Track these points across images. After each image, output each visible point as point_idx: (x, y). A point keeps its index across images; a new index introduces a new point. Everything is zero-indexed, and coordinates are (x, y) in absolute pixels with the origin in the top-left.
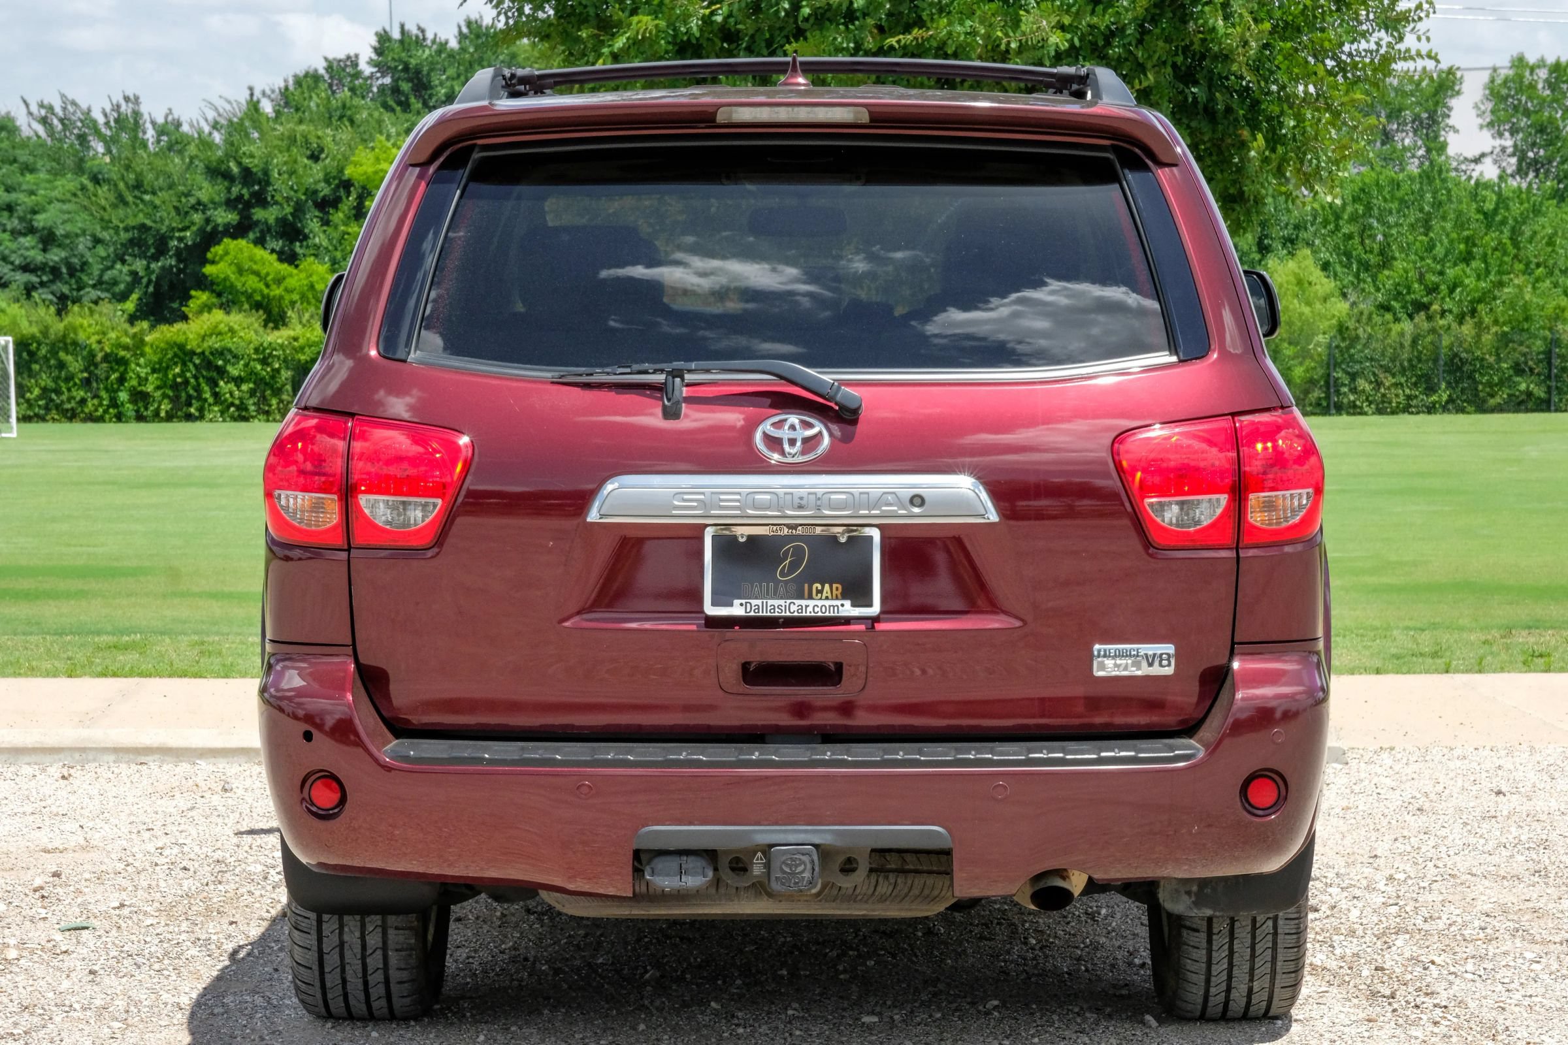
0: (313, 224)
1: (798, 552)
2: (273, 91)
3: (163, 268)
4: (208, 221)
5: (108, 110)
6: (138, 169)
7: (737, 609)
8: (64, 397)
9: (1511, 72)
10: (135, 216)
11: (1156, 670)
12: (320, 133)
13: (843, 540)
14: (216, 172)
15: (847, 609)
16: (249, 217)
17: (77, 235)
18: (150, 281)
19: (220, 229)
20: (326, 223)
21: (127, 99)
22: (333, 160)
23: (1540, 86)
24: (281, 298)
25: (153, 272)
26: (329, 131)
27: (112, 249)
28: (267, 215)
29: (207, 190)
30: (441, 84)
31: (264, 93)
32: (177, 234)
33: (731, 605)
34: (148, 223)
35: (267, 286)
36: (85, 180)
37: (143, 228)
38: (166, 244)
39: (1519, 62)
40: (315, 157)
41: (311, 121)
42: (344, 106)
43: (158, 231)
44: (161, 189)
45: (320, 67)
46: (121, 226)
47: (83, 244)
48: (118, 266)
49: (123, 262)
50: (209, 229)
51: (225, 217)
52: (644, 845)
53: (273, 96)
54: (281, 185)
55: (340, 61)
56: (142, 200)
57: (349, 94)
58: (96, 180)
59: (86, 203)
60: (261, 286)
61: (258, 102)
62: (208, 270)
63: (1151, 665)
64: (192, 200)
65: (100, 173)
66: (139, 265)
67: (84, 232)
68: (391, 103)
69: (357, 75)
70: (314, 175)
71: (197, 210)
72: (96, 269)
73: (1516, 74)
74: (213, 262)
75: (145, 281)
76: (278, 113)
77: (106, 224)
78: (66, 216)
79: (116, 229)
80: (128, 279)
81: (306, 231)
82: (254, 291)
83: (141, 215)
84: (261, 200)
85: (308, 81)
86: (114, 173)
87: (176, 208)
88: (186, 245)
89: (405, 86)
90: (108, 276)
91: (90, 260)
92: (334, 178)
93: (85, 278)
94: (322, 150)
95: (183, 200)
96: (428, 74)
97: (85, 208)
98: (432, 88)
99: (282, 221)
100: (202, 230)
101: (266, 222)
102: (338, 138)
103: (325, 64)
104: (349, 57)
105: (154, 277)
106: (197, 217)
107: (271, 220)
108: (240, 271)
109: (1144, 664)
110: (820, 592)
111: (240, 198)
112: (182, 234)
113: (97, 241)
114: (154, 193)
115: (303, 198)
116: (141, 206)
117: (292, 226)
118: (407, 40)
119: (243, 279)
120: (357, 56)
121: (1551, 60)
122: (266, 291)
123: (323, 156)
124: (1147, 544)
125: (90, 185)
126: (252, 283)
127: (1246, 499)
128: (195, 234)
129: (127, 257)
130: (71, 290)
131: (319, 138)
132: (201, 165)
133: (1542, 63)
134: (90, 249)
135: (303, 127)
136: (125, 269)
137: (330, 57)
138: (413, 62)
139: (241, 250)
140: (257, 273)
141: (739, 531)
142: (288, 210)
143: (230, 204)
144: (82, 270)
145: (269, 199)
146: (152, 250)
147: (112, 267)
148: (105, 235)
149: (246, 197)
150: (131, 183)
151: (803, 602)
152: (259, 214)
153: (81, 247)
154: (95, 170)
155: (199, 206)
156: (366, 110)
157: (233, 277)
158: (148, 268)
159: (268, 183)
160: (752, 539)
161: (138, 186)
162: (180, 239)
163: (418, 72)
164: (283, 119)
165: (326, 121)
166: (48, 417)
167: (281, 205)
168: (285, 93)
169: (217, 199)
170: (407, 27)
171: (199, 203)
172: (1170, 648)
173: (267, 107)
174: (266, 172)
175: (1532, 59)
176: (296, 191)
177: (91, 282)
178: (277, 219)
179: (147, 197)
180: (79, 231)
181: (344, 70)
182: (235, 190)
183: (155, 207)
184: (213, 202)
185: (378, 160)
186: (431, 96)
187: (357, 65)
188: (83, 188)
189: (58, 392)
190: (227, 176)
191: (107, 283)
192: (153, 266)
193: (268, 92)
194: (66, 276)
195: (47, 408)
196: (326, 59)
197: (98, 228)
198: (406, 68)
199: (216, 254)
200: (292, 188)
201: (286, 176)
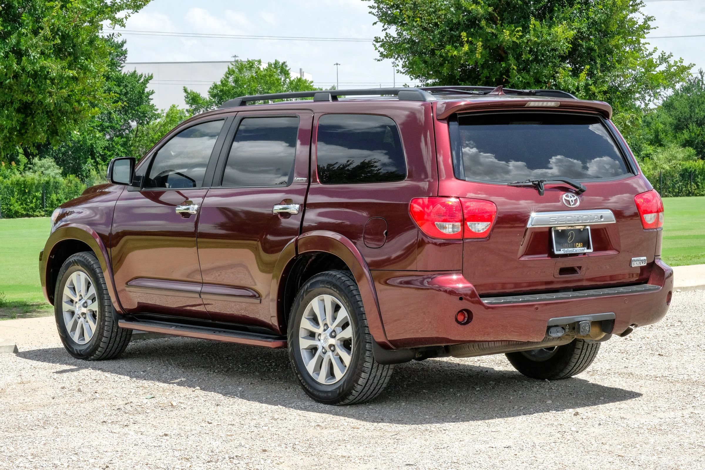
1: (572, 234)
7: (562, 252)
13: (581, 230)
15: (586, 251)
33: (560, 250)
52: (550, 325)
63: (643, 263)
109: (641, 263)
110: (578, 246)
124: (643, 228)
141: (558, 228)
160: (562, 230)
172: (645, 258)
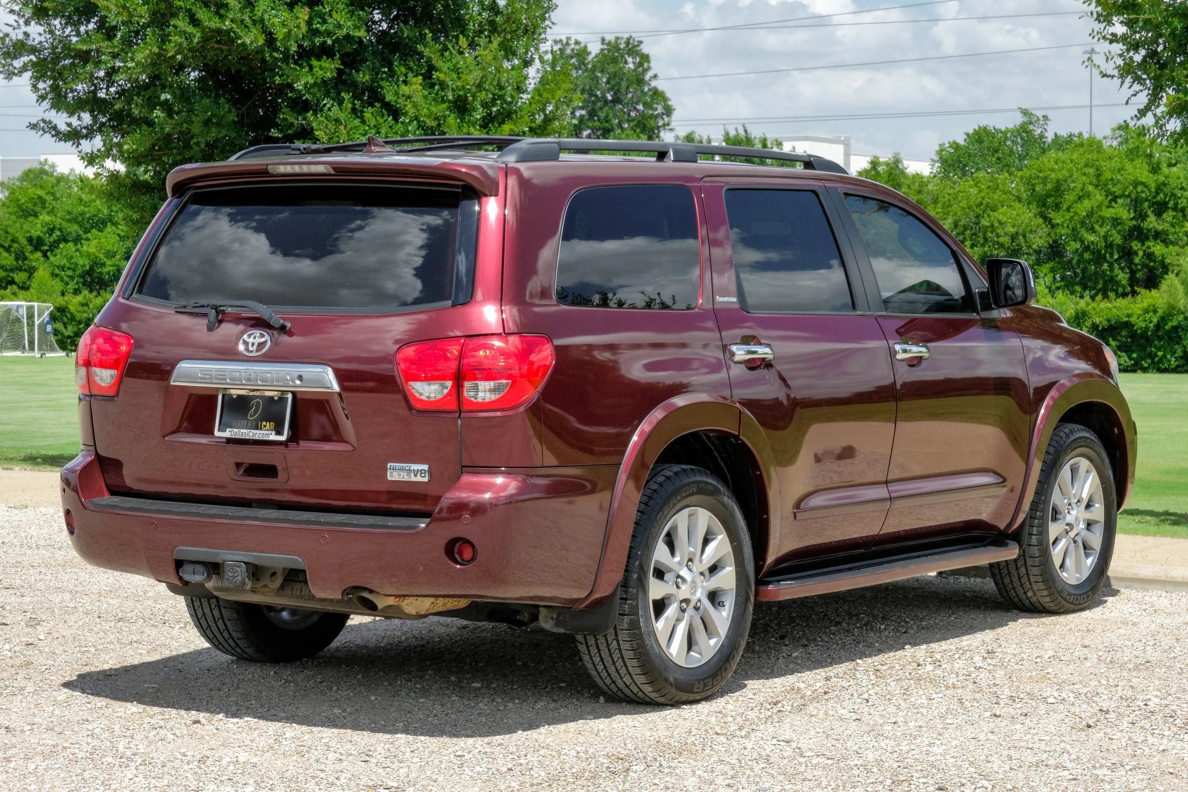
1: (258, 404)
7: (228, 434)
11: (419, 479)
13: (276, 398)
15: (274, 436)
33: (226, 431)
52: (178, 557)
63: (416, 476)
109: (412, 475)
110: (265, 426)
124: (410, 407)
127: (462, 386)
141: (233, 392)
151: (255, 431)
160: (239, 396)
172: (426, 467)
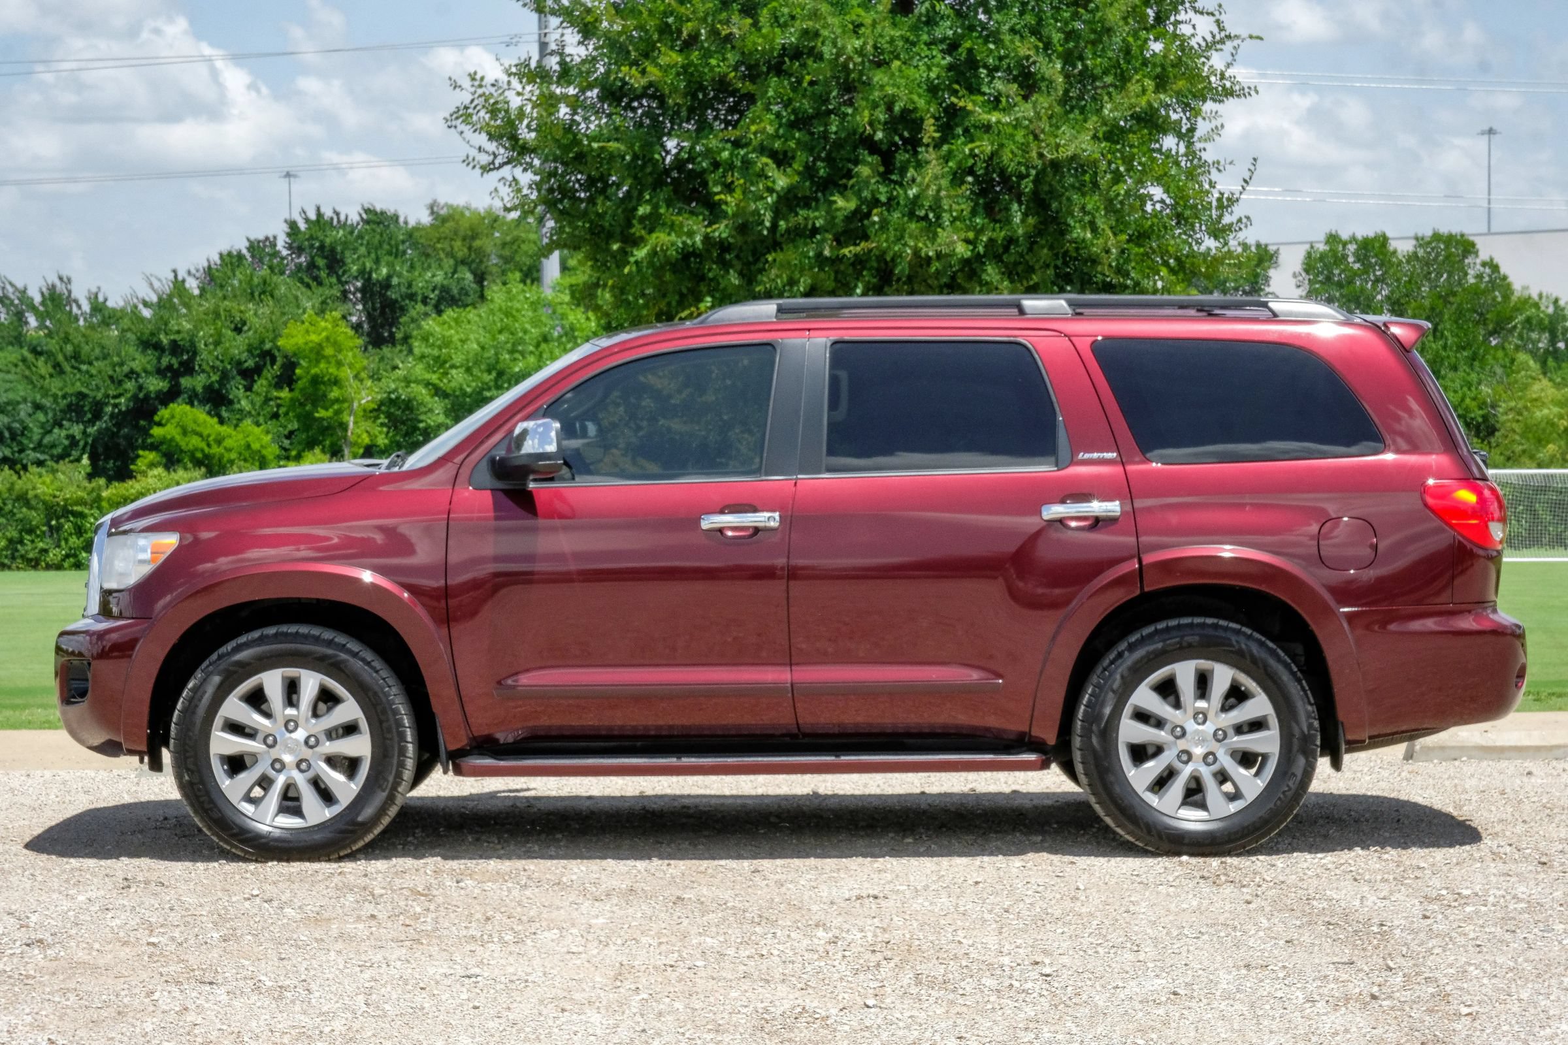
0: (237, 390)
2: (198, 271)
3: (99, 431)
4: (140, 388)
5: (44, 290)
6: (76, 341)
8: (29, 548)
9: (1327, 248)
10: (73, 385)
12: (242, 308)
14: (149, 344)
16: (178, 384)
17: (18, 403)
18: (86, 444)
19: (153, 395)
20: (248, 388)
21: (61, 279)
22: (255, 332)
23: (1351, 259)
24: (221, 457)
25: (89, 436)
26: (251, 306)
27: (50, 415)
28: (198, 382)
29: (140, 361)
30: (353, 263)
31: (189, 273)
32: (112, 401)
34: (84, 390)
35: (209, 445)
36: (25, 352)
37: (82, 396)
38: (102, 409)
39: (1332, 239)
40: (238, 330)
41: (235, 296)
42: (265, 282)
43: (94, 398)
44: (97, 359)
45: (242, 246)
46: (60, 394)
47: (24, 410)
48: (56, 430)
49: (61, 426)
50: (141, 395)
51: (156, 385)
53: (198, 275)
54: (206, 356)
55: (259, 242)
56: (79, 370)
57: (268, 271)
58: (36, 352)
59: (27, 373)
60: (203, 445)
61: (184, 281)
62: (156, 431)
64: (126, 369)
65: (39, 344)
66: (76, 430)
67: (25, 400)
68: (307, 280)
69: (276, 254)
70: (237, 347)
71: (130, 379)
72: (37, 432)
73: (1331, 250)
74: (159, 424)
75: (82, 443)
76: (203, 290)
77: (45, 392)
78: (8, 385)
79: (55, 396)
80: (66, 442)
81: (231, 397)
82: (196, 449)
83: (78, 384)
84: (188, 368)
85: (232, 260)
86: (53, 345)
87: (111, 377)
88: (120, 411)
89: (321, 262)
90: (47, 440)
91: (31, 425)
92: (256, 349)
93: (25, 441)
94: (244, 323)
95: (117, 369)
96: (342, 252)
97: (27, 377)
98: (344, 264)
99: (208, 388)
100: (135, 397)
101: (194, 390)
102: (260, 312)
103: (247, 244)
104: (267, 238)
105: (90, 440)
106: (130, 385)
107: (199, 389)
108: (185, 432)
111: (170, 367)
112: (117, 401)
113: (38, 407)
114: (90, 363)
115: (229, 367)
116: (78, 376)
117: (218, 392)
118: (322, 222)
119: (187, 439)
120: (275, 238)
121: (1359, 237)
122: (206, 450)
123: (246, 328)
125: (30, 357)
126: (195, 442)
128: (129, 400)
129: (64, 422)
130: (13, 453)
131: (241, 312)
132: (133, 337)
133: (1354, 239)
134: (30, 415)
135: (226, 303)
136: (64, 433)
137: (252, 238)
138: (328, 241)
139: (186, 413)
140: (201, 435)
142: (215, 378)
143: (160, 372)
144: (23, 434)
145: (197, 368)
146: (89, 416)
147: (50, 432)
148: (47, 402)
149: (176, 366)
150: (68, 354)
152: (185, 382)
153: (22, 414)
154: (35, 342)
155: (131, 375)
156: (284, 285)
157: (178, 438)
158: (84, 433)
159: (195, 353)
161: (76, 356)
162: (116, 406)
163: (333, 250)
164: (208, 296)
165: (249, 297)
166: (14, 565)
167: (208, 374)
168: (209, 270)
169: (149, 367)
170: (322, 210)
171: (132, 372)
173: (193, 285)
174: (193, 344)
175: (1345, 236)
176: (222, 361)
177: (31, 446)
178: (204, 387)
179: (84, 367)
180: (19, 399)
181: (264, 250)
182: (165, 361)
183: (92, 376)
184: (145, 371)
185: (307, 332)
186: (344, 272)
187: (275, 245)
188: (24, 360)
189: (21, 542)
190: (158, 347)
191: (46, 446)
192: (89, 430)
193: (193, 271)
194: (9, 441)
195: (13, 558)
196: (248, 239)
197: (38, 397)
198: (322, 247)
199: (162, 418)
200: (217, 358)
201: (211, 347)
